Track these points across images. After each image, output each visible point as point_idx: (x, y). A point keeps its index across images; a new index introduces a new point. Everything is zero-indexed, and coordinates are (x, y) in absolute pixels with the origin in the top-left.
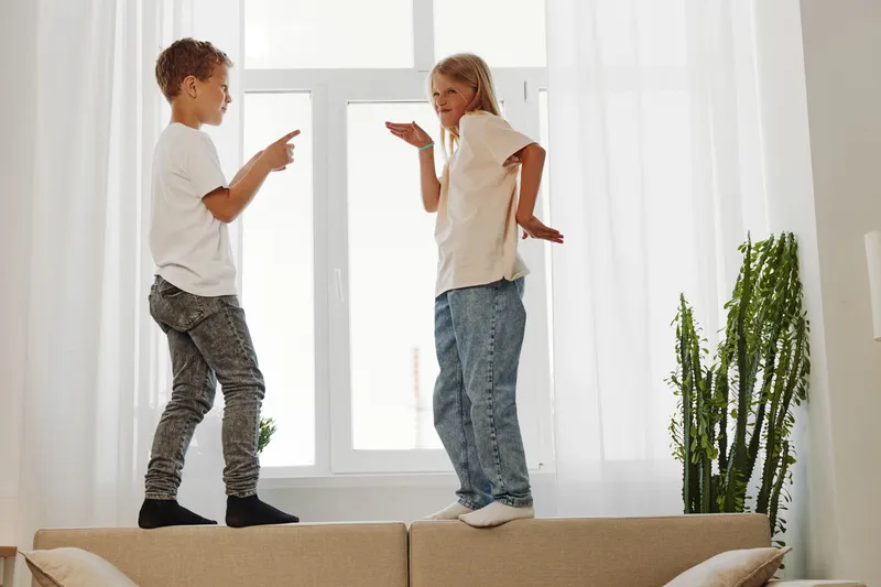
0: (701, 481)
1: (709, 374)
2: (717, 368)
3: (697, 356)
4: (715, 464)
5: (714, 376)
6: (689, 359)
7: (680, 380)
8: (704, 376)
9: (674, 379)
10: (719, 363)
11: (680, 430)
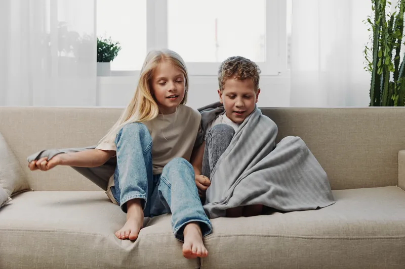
0: (381, 85)
1: (392, 17)
2: (397, 13)
3: (385, 5)
4: (392, 74)
5: (395, 19)
6: (380, 7)
7: (373, 21)
8: (388, 19)
9: (369, 21)
10: (398, 10)
11: (370, 54)
